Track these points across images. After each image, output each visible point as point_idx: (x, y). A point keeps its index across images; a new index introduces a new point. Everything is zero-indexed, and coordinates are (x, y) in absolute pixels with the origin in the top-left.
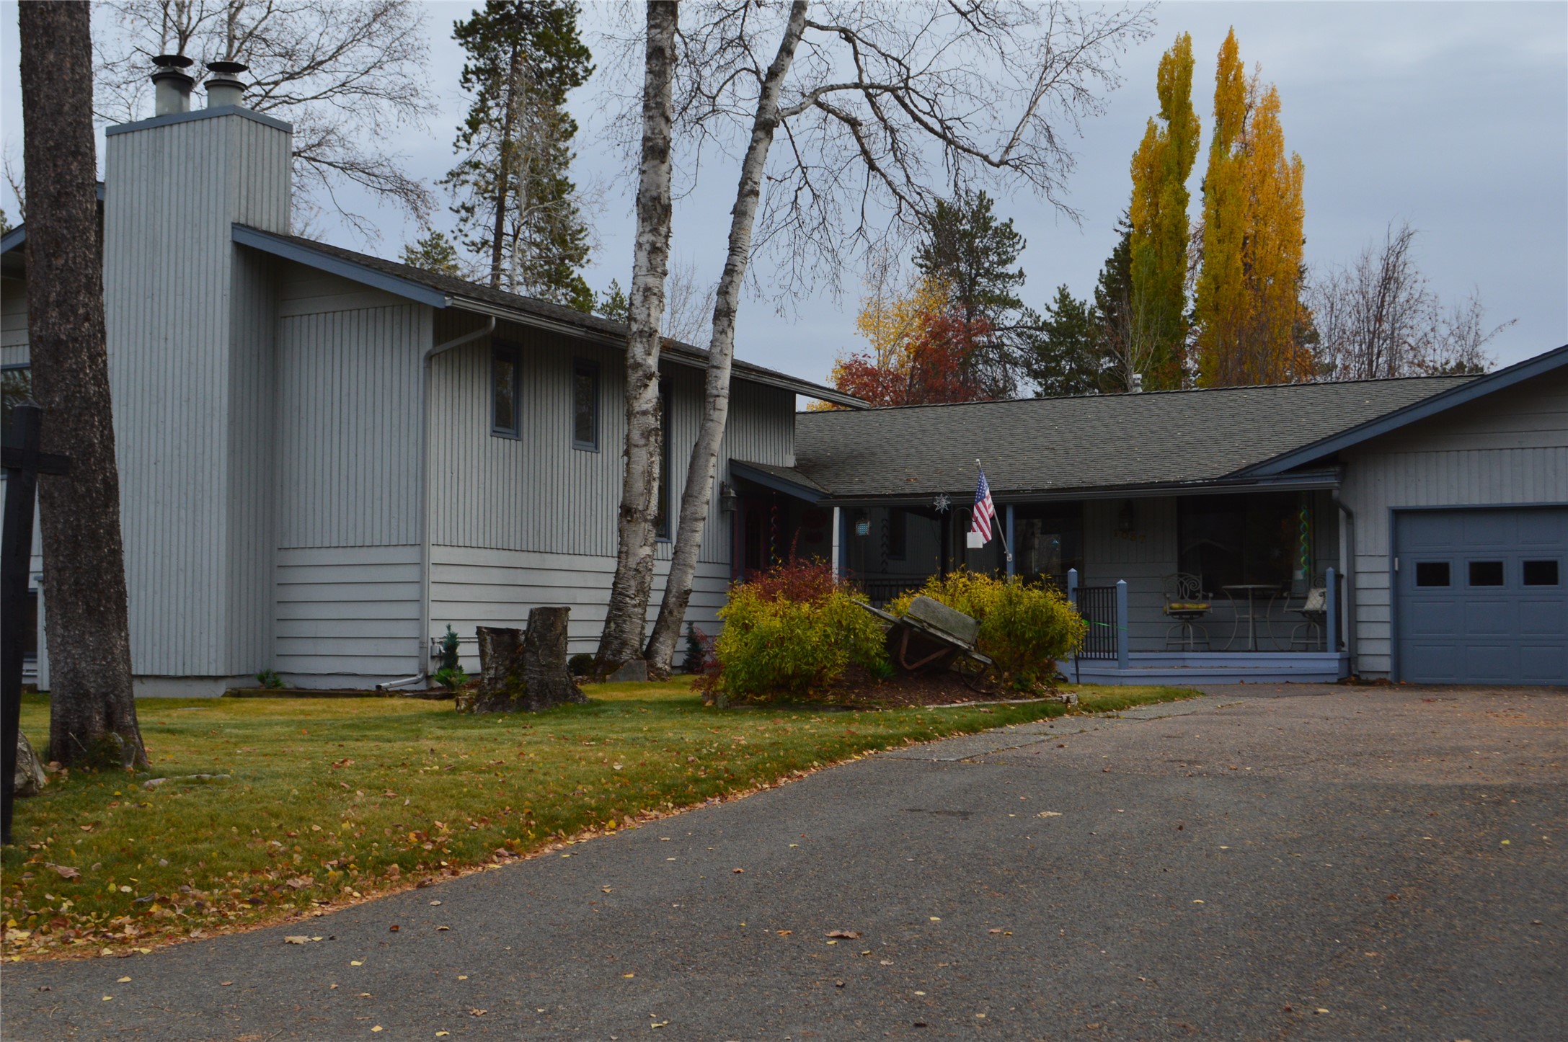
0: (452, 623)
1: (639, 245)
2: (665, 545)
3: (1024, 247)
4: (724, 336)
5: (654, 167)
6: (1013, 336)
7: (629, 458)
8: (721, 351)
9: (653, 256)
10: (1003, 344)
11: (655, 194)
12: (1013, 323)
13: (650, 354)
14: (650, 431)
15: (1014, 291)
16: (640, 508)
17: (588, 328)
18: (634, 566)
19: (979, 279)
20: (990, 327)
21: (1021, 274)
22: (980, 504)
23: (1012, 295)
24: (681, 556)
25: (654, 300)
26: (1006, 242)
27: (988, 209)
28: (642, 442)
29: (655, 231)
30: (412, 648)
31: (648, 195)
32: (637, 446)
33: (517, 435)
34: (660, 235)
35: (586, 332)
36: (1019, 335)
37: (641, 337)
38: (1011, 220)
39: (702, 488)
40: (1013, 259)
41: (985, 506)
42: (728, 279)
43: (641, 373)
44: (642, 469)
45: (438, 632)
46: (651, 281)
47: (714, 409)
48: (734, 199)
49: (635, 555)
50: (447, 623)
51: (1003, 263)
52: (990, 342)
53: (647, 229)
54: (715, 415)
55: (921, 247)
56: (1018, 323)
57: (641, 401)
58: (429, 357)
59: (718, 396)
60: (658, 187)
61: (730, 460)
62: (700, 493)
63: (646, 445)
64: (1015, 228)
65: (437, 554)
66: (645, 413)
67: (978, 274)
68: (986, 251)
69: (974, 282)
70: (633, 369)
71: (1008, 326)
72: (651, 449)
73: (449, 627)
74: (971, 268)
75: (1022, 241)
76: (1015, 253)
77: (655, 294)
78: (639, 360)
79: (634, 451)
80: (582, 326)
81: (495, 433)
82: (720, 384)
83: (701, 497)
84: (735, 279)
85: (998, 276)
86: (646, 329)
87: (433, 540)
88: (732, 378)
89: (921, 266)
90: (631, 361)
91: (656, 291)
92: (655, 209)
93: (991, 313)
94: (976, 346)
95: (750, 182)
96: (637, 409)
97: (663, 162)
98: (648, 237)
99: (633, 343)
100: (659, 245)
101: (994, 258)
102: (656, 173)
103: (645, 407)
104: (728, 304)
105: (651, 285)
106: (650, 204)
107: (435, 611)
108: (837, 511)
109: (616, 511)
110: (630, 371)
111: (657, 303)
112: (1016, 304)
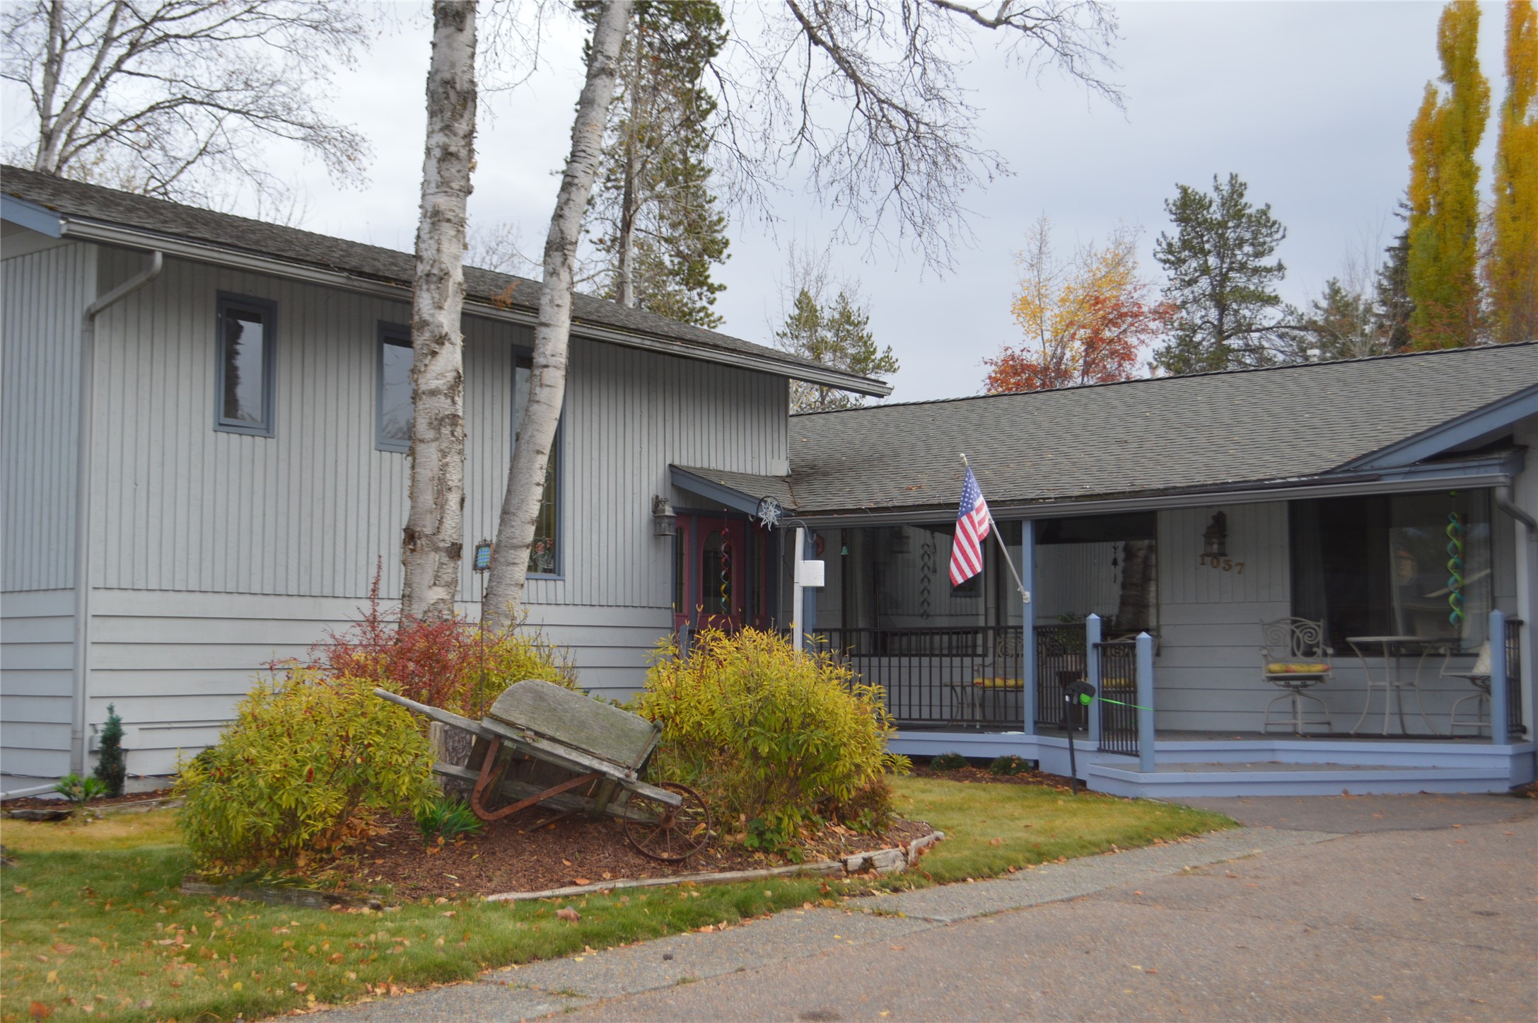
0: (116, 703)
1: (428, 151)
2: (551, 584)
3: (1284, 237)
4: (555, 278)
5: (447, 37)
6: (1273, 337)
7: (414, 459)
8: (551, 301)
9: (445, 165)
10: (1263, 348)
11: (447, 76)
12: (1272, 323)
13: (441, 308)
14: (442, 419)
15: (1272, 286)
16: (428, 531)
17: (350, 271)
18: (420, 616)
19: (1232, 274)
20: (1243, 328)
21: (1280, 267)
22: (965, 519)
23: (1268, 291)
24: (493, 600)
25: (449, 230)
26: (1264, 231)
27: (1241, 195)
28: (430, 435)
29: (447, 129)
30: (61, 738)
31: (438, 78)
32: (422, 441)
33: (268, 430)
34: (455, 135)
35: (348, 278)
36: (1281, 336)
37: (428, 282)
38: (1268, 207)
39: (523, 501)
40: (1271, 250)
41: (972, 522)
42: (565, 196)
43: (427, 335)
44: (430, 474)
45: (98, 716)
46: (443, 201)
47: (541, 385)
48: (583, 82)
49: (421, 599)
50: (107, 703)
51: (1258, 255)
52: (1247, 345)
53: (437, 127)
54: (542, 394)
55: (1161, 239)
56: (1279, 323)
57: (429, 376)
58: (91, 317)
59: (546, 366)
60: (453, 65)
61: (671, 466)
62: (519, 508)
63: (436, 439)
64: (1273, 215)
65: (100, 602)
66: (433, 393)
67: (1231, 269)
68: (1240, 243)
69: (1225, 278)
70: (418, 330)
71: (1267, 326)
72: (444, 446)
73: (111, 709)
74: (1223, 262)
75: (1281, 230)
76: (1274, 244)
77: (449, 221)
78: (426, 317)
79: (421, 448)
80: (342, 269)
81: (220, 426)
82: (549, 349)
83: (520, 514)
84: (573, 197)
85: (1256, 271)
86: (435, 271)
87: (95, 579)
88: (573, 337)
89: (1165, 262)
90: (416, 318)
91: (450, 215)
92: (447, 98)
93: (1247, 313)
94: (1229, 350)
95: (600, 57)
96: (423, 387)
97: (461, 30)
98: (440, 138)
99: (418, 293)
100: (453, 149)
101: (1247, 249)
102: (450, 46)
103: (434, 384)
104: (562, 232)
105: (443, 207)
106: (441, 90)
107: (97, 684)
108: (800, 533)
109: (398, 536)
110: (415, 333)
111: (453, 233)
112: (1273, 300)
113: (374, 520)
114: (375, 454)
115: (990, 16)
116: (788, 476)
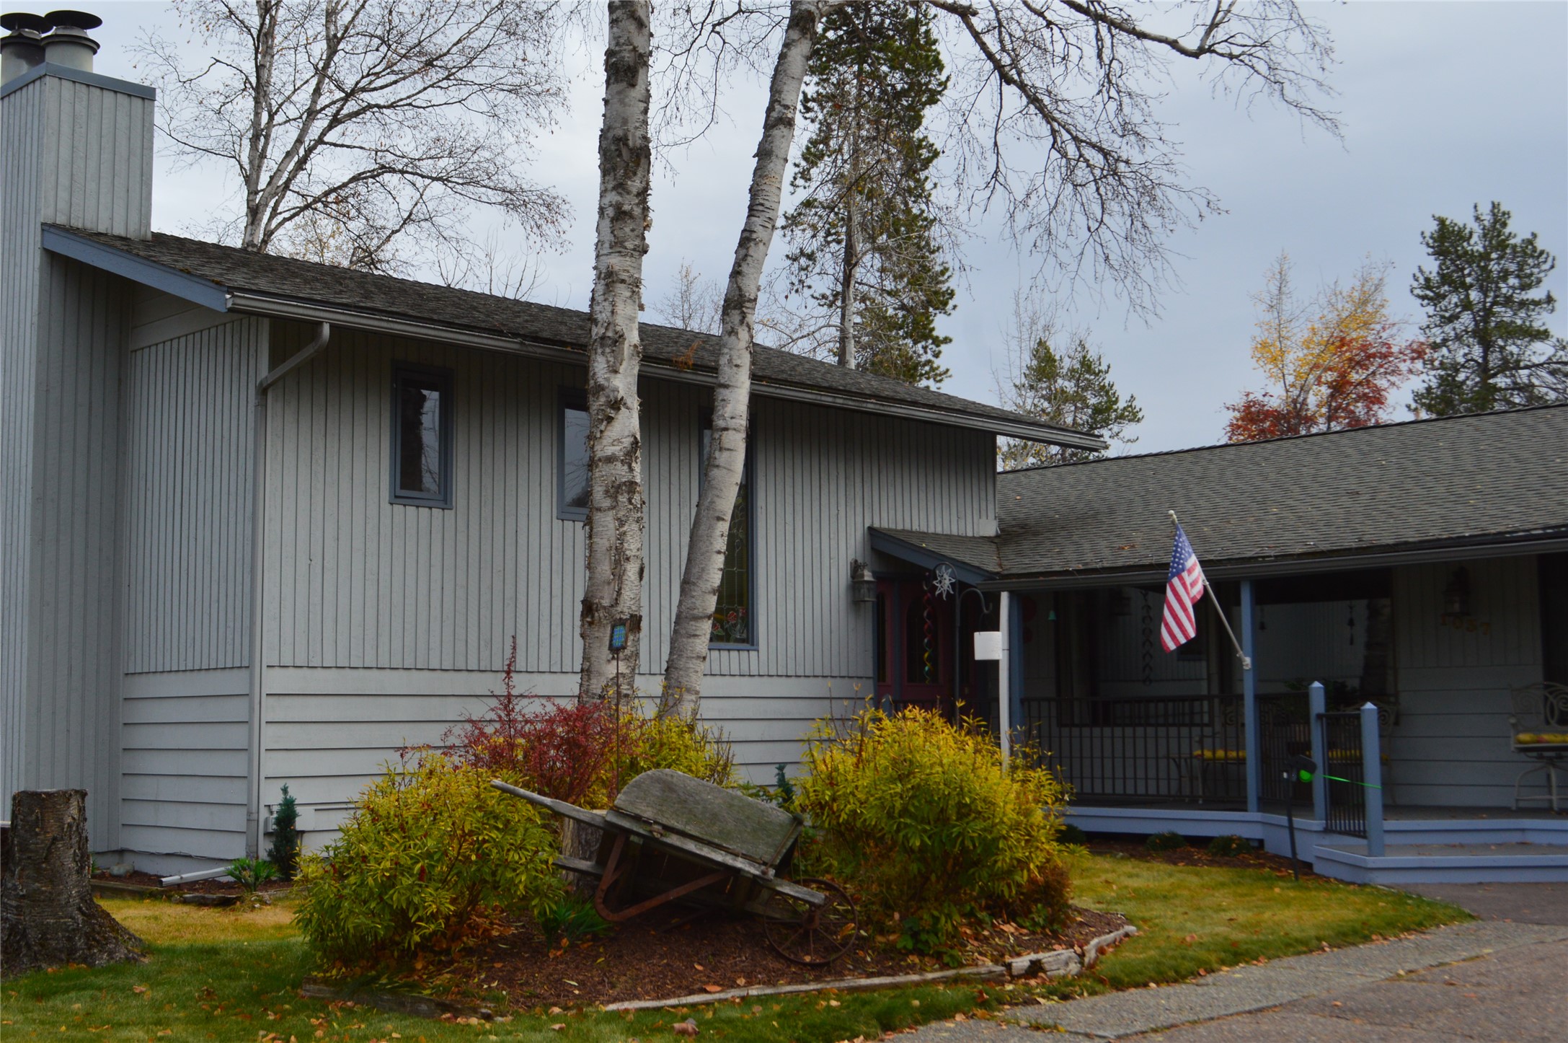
0: (290, 783)
1: (602, 211)
2: (744, 654)
3: (1552, 267)
4: (733, 338)
5: (619, 93)
6: (1544, 374)
7: (591, 529)
8: (730, 361)
9: (618, 225)
10: (1533, 386)
11: (620, 133)
12: (1543, 359)
13: (616, 372)
14: (619, 486)
15: (1541, 320)
16: (606, 602)
17: (524, 337)
18: (599, 691)
19: (1496, 309)
20: (1510, 365)
21: (1549, 300)
22: (1176, 581)
23: (1536, 325)
24: (674, 675)
25: (623, 291)
26: (1530, 261)
27: (1504, 225)
28: (607, 503)
29: (620, 187)
30: (236, 820)
31: (610, 135)
32: (599, 510)
33: (445, 501)
34: (629, 193)
35: (521, 343)
36: (1552, 373)
37: (602, 346)
38: (1534, 235)
39: (703, 570)
40: (1539, 281)
41: (1184, 585)
42: (743, 252)
43: (602, 400)
44: (607, 544)
45: (272, 797)
46: (616, 261)
47: (721, 449)
48: (759, 134)
49: (600, 674)
50: (281, 783)
51: (1524, 287)
52: (1515, 383)
53: (610, 186)
54: (722, 458)
55: (1418, 274)
56: (1550, 358)
57: (605, 442)
58: (263, 391)
59: (726, 429)
60: (625, 121)
61: (871, 529)
62: (699, 578)
63: (613, 508)
64: (1540, 244)
65: (274, 681)
66: (610, 459)
67: (1494, 303)
68: (1505, 275)
69: (1488, 312)
70: (594, 395)
71: (1537, 362)
72: (621, 514)
73: (285, 790)
74: (1486, 296)
75: (1550, 260)
76: (1542, 275)
77: (623, 281)
78: (601, 381)
79: (598, 517)
80: (515, 335)
81: (396, 499)
82: (728, 411)
83: (701, 584)
84: (751, 252)
85: (1523, 304)
86: (610, 334)
87: (270, 657)
88: (754, 399)
89: (1423, 298)
90: (592, 382)
91: (624, 276)
92: (620, 155)
93: (1514, 349)
94: (1495, 388)
95: (777, 107)
96: (599, 454)
97: (633, 85)
98: (613, 197)
99: (593, 356)
100: (626, 208)
101: (1513, 281)
102: (622, 102)
103: (610, 451)
104: (740, 289)
105: (616, 268)
106: (613, 148)
107: (272, 765)
108: (1004, 597)
110: (591, 398)
111: (628, 294)
112: (1543, 335)
113: (557, 591)
114: (557, 523)
115: (1192, 45)
116: (997, 536)
